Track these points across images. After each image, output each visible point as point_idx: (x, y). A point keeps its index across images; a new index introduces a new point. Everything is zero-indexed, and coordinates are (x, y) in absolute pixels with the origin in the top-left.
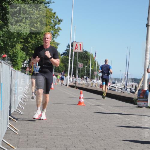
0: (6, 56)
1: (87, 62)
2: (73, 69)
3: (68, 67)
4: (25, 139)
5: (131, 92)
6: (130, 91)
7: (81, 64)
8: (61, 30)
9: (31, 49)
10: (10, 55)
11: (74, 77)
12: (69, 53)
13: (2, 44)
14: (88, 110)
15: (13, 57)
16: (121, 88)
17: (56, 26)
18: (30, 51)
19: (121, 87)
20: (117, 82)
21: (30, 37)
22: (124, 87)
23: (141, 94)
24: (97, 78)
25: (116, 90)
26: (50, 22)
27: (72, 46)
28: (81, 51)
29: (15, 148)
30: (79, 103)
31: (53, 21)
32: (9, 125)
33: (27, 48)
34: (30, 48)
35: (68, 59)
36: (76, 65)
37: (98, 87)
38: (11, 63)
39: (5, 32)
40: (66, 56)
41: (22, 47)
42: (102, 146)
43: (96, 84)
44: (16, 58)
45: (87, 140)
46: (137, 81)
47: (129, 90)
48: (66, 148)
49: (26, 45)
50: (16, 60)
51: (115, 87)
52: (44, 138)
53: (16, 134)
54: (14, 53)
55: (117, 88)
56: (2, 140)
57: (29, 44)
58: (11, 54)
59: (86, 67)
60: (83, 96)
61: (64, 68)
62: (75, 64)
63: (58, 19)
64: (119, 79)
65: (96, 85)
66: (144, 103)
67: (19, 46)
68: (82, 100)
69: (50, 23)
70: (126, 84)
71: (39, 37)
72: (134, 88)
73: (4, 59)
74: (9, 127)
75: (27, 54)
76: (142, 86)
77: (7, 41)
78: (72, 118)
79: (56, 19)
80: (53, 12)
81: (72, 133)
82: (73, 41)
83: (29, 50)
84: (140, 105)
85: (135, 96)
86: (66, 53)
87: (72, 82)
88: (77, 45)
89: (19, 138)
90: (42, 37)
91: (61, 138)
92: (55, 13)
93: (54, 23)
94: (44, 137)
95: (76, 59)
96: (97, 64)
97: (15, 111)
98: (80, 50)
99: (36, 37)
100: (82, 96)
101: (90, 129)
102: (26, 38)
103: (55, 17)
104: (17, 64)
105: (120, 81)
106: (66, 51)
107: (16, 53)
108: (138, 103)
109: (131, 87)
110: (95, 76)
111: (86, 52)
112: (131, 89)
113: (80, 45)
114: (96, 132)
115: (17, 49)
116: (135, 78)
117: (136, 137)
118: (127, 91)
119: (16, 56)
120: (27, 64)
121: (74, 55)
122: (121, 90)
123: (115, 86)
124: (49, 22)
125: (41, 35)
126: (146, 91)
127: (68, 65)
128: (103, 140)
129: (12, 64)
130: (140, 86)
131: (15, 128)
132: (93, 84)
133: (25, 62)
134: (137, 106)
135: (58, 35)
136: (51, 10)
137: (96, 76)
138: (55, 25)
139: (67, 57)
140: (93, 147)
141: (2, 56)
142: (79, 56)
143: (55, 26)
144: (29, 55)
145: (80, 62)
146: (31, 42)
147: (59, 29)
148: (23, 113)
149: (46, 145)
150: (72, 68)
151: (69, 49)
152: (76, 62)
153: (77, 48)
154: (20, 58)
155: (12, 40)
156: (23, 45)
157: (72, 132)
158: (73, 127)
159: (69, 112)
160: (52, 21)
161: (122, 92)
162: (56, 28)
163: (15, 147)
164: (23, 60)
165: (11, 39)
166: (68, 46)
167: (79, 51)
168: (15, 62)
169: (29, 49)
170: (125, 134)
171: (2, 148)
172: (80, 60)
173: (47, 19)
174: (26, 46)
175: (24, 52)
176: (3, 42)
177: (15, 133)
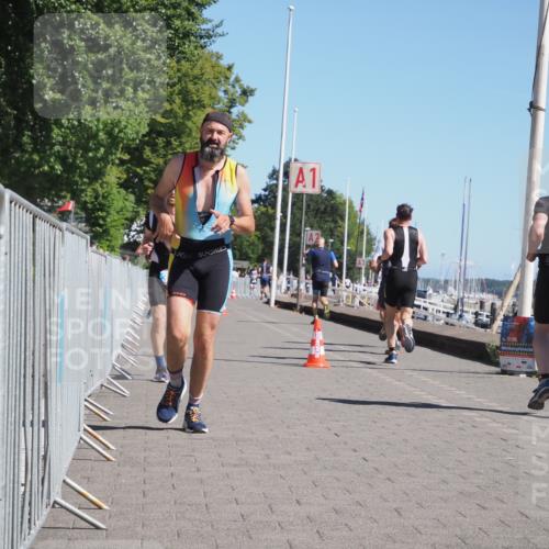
0: (71, 206)
1: (336, 227)
2: (289, 248)
3: (272, 244)
4: (136, 477)
5: (476, 324)
6: (473, 321)
7: (314, 232)
8: (250, 122)
9: (151, 185)
10: (86, 202)
11: (291, 276)
12: (275, 197)
13: (58, 168)
14: (337, 381)
15: (95, 210)
16: (446, 310)
17: (235, 111)
18: (149, 191)
19: (445, 307)
20: (430, 291)
21: (148, 144)
22: (455, 309)
23: (511, 330)
24: (367, 278)
25: (430, 318)
26: (213, 95)
27: (286, 174)
28: (317, 191)
29: (105, 507)
30: (311, 359)
31: (226, 92)
32: (85, 430)
33: (141, 180)
34: (150, 180)
35: (273, 217)
36: (299, 235)
37: (371, 308)
38: (87, 229)
39: (67, 128)
40: (265, 206)
41: (125, 176)
42: (386, 500)
43: (363, 298)
44: (104, 214)
45: (338, 480)
46: (496, 287)
47: (470, 317)
48: (270, 506)
49: (138, 170)
50: (104, 219)
51: (426, 309)
52: (198, 475)
53: (108, 460)
54: (96, 198)
55: (430, 311)
56: (64, 481)
57: (148, 169)
58: (88, 199)
59: (332, 243)
60: (321, 338)
61: (261, 247)
62: (296, 233)
63: (241, 86)
64: (437, 282)
65: (364, 301)
66: (520, 360)
67: (113, 175)
68: (320, 351)
69: (214, 98)
70: (462, 299)
71: (178, 146)
72: (486, 312)
73: (64, 216)
74: (85, 437)
75: (138, 202)
76: (514, 305)
77: (75, 157)
78: (288, 408)
79: (234, 86)
80: (224, 62)
81: (288, 457)
82: (290, 160)
83: (147, 188)
84: (508, 369)
85: (492, 337)
86: (266, 196)
87: (286, 293)
88: (301, 171)
89: (119, 475)
90: (187, 145)
91: (253, 472)
92: (230, 68)
93: (226, 100)
94: (198, 470)
95: (298, 215)
96: (368, 233)
97: (102, 385)
98: (314, 186)
99: (168, 143)
100: (320, 336)
101: (346, 443)
102: (136, 149)
103: (232, 79)
104: (106, 232)
105: (440, 287)
106: (265, 190)
107: (104, 197)
108: (503, 360)
109: (478, 309)
110: (360, 273)
111: (330, 193)
112: (477, 314)
113: (313, 170)
114: (366, 455)
115: (106, 183)
116: (491, 278)
117: (496, 470)
118: (464, 322)
119: (104, 205)
120: (139, 232)
121: (293, 205)
122: (444, 316)
123: (427, 305)
124: (212, 97)
125: (183, 140)
126: (526, 320)
127: (274, 237)
128: (389, 479)
129: (92, 231)
130: (506, 304)
131: (103, 441)
132: (354, 297)
133: (134, 227)
134: (498, 369)
135: (240, 137)
136: (219, 57)
137: (363, 271)
138: (231, 107)
139: (271, 211)
140: (359, 503)
141: (59, 207)
142: (308, 206)
143: (232, 110)
144: (146, 203)
145: (312, 227)
146: (153, 160)
147: (244, 119)
148: (127, 393)
149: (205, 496)
150: (287, 246)
151: (277, 186)
152: (297, 227)
153: (301, 182)
154: (118, 213)
155: (91, 154)
156: (127, 171)
157: (290, 454)
158: (293, 437)
159: (279, 388)
160: (221, 94)
161: (447, 323)
162: (234, 116)
163: (106, 502)
164: (126, 219)
165: (86, 150)
166: (274, 174)
167: (309, 190)
168: (101, 226)
169: (147, 183)
170: (460, 461)
171: (62, 506)
172: (312, 219)
173: (206, 88)
174: (136, 175)
175: (132, 193)
176: (63, 160)
177: (105, 457)
